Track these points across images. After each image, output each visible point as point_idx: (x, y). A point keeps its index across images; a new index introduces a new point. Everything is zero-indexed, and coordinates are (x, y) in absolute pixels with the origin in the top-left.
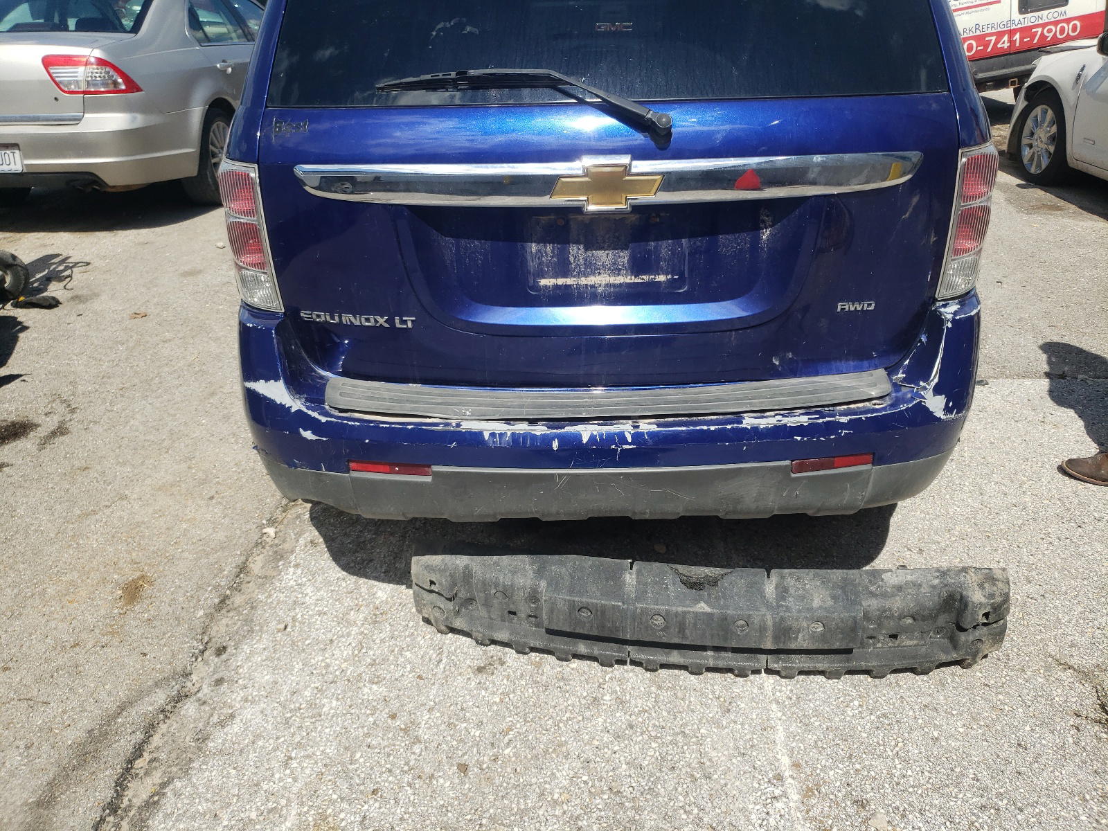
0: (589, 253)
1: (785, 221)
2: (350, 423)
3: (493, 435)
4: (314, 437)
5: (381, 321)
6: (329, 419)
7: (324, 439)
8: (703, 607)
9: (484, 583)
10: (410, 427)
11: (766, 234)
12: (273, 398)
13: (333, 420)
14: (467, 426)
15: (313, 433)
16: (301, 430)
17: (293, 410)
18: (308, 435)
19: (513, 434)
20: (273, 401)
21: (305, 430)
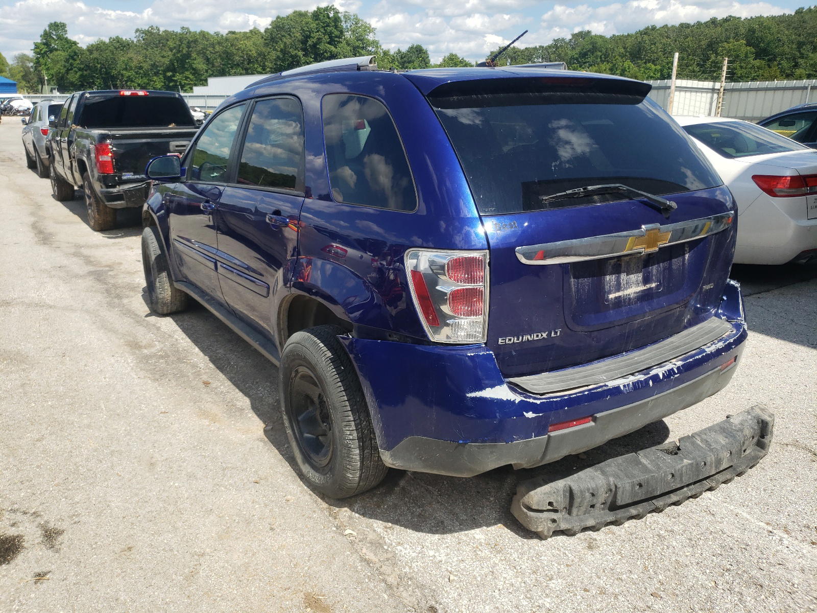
0: (628, 277)
1: (695, 249)
2: (555, 400)
3: (624, 386)
4: (534, 415)
5: (545, 335)
6: (542, 401)
7: (541, 415)
8: (686, 462)
9: (581, 491)
10: (586, 393)
11: (687, 256)
12: (499, 397)
13: (544, 401)
14: (611, 384)
15: (533, 413)
16: (525, 413)
17: (517, 402)
18: (530, 415)
19: (633, 383)
20: (501, 400)
21: (527, 412)
